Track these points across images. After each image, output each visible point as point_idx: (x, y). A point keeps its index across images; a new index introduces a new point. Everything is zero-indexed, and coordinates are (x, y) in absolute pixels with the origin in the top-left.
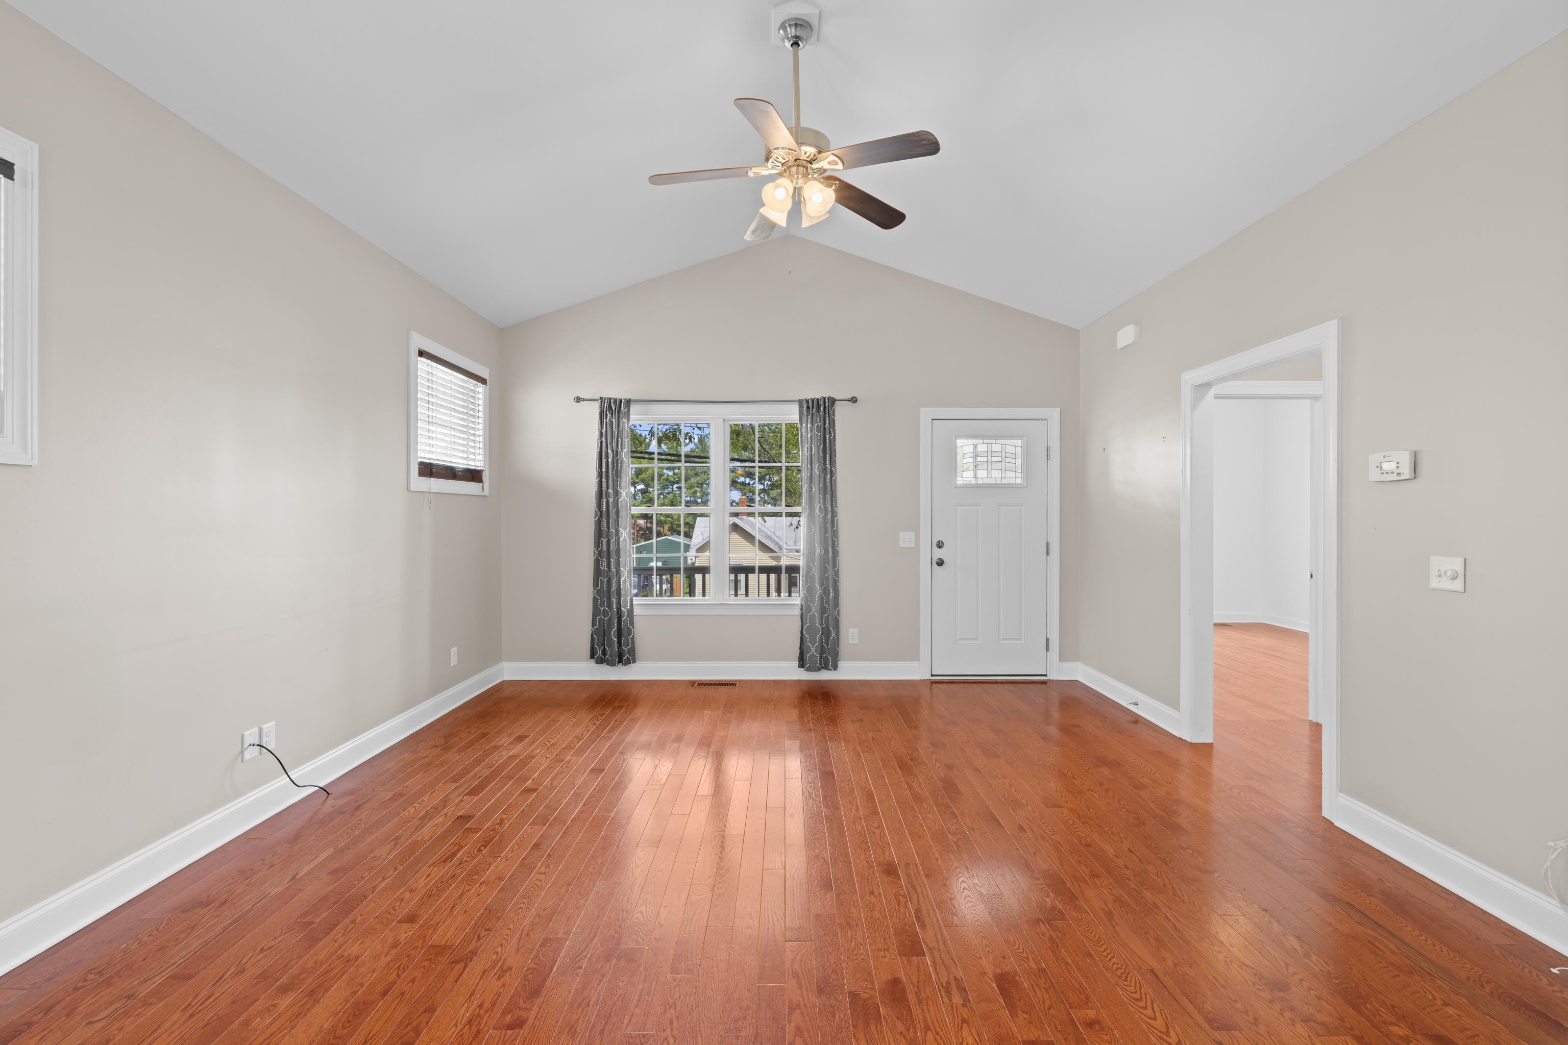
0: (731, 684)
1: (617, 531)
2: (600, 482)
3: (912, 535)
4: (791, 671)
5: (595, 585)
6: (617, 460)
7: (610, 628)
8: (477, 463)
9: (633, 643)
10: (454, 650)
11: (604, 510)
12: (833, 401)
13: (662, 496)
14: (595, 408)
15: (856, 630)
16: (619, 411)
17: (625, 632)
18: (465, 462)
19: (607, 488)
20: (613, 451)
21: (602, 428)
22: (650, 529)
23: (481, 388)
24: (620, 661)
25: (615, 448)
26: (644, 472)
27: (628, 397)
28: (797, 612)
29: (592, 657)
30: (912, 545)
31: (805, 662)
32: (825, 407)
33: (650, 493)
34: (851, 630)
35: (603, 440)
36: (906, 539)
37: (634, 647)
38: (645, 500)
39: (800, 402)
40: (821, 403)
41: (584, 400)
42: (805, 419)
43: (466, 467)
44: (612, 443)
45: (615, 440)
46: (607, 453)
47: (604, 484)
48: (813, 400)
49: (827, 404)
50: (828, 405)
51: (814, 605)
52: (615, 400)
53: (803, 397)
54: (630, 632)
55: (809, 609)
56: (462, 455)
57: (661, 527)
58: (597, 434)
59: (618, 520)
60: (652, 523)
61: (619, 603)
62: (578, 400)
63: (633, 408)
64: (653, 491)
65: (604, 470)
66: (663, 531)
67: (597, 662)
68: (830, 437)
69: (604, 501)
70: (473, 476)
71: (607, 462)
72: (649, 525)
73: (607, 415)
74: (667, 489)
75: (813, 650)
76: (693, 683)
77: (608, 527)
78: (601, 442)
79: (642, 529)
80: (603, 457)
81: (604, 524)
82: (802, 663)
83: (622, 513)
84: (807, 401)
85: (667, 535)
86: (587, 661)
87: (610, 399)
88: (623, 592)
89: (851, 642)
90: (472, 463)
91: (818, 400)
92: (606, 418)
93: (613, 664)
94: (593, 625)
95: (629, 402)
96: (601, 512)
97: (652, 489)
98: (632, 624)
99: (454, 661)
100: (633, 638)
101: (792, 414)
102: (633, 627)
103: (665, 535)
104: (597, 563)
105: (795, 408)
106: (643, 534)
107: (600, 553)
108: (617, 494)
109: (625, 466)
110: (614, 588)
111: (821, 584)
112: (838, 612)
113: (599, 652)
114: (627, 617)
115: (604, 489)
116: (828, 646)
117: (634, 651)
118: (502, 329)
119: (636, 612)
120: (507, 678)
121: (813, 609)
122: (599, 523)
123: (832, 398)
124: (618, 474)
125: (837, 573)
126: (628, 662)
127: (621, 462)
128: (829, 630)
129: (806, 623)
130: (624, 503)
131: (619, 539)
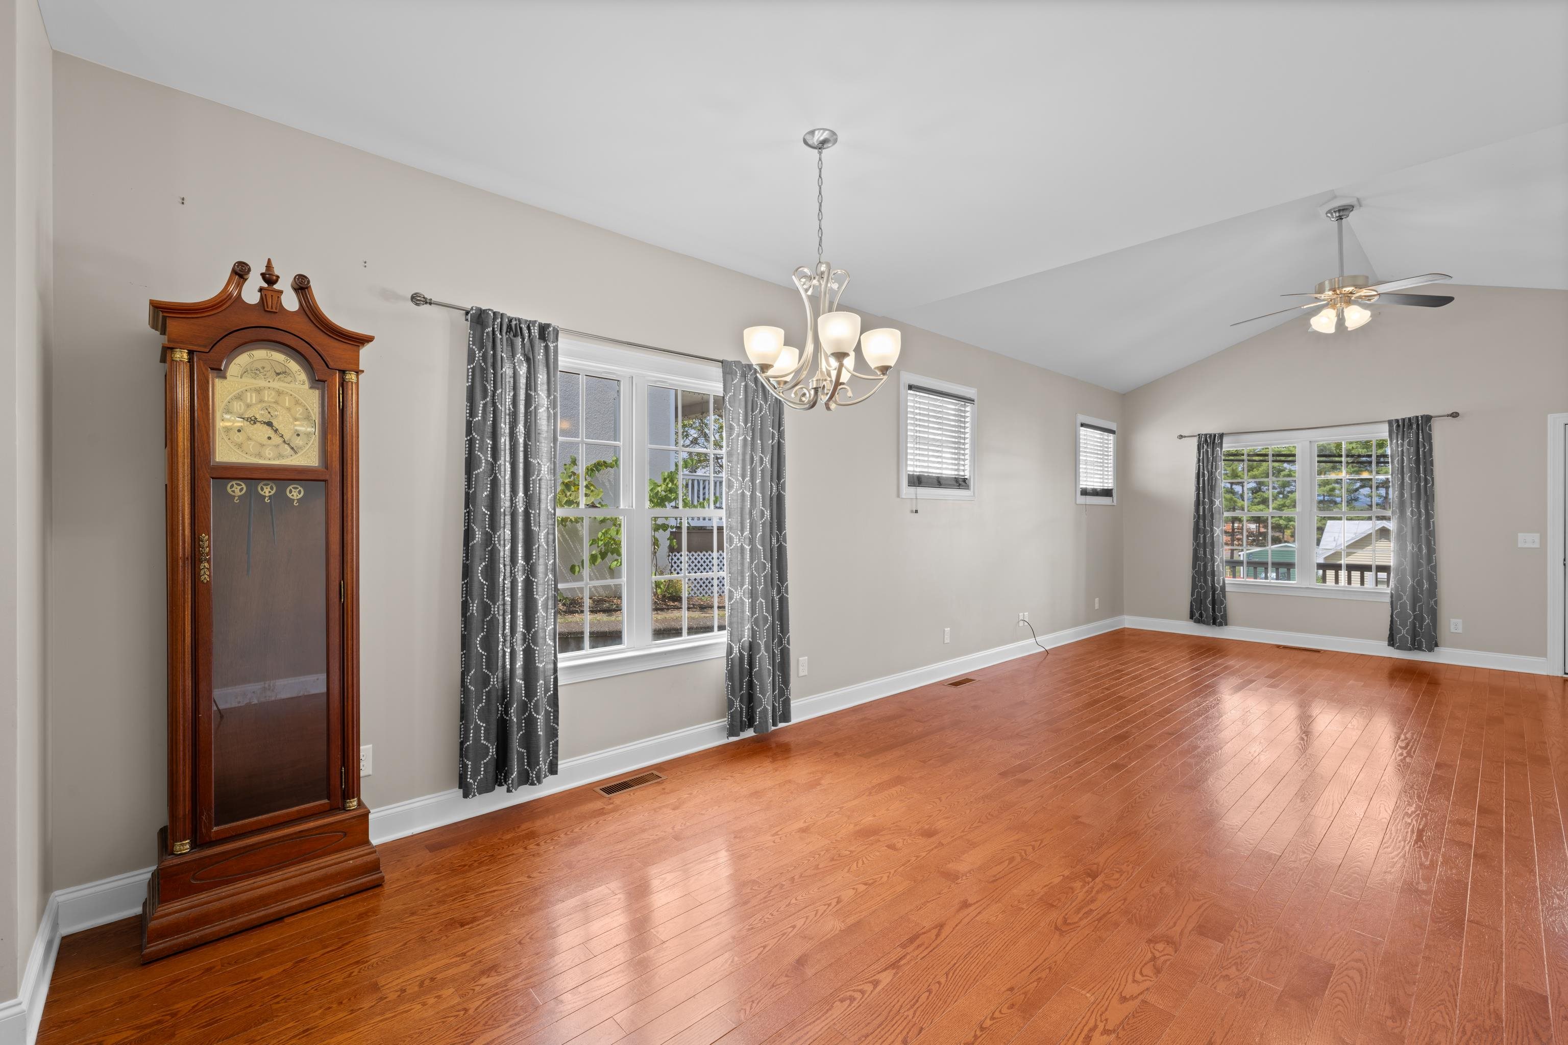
0: (1318, 651)
1: (1212, 530)
2: (1198, 495)
3: (1536, 537)
4: (1381, 649)
5: (1194, 567)
6: (1212, 478)
7: (1206, 598)
8: (1109, 484)
9: (1225, 610)
10: (1097, 600)
11: (1201, 514)
12: (1428, 419)
13: (1281, 496)
14: (1194, 442)
15: (1460, 621)
16: (1214, 443)
17: (1218, 602)
18: (1101, 485)
19: (1204, 498)
20: (1208, 472)
21: (1199, 456)
22: (1265, 535)
23: (1111, 437)
24: (1214, 623)
25: (1210, 469)
26: (1255, 468)
27: (1221, 432)
28: (1388, 600)
29: (1192, 617)
30: (1537, 545)
31: (1395, 641)
32: (1418, 425)
33: (1264, 492)
34: (1453, 621)
35: (1201, 464)
36: (1528, 540)
37: (1226, 614)
38: (1256, 500)
39: (1390, 423)
40: (1414, 421)
41: (1185, 437)
42: (1394, 436)
43: (1102, 488)
44: (1207, 466)
45: (1210, 464)
46: (1204, 474)
47: (1201, 496)
48: (1404, 420)
49: (1420, 422)
50: (1422, 423)
51: (1405, 594)
52: (1211, 435)
53: (1393, 418)
54: (1222, 603)
55: (1400, 597)
56: (1099, 480)
57: (1280, 531)
58: (1196, 460)
59: (1212, 521)
60: (1266, 527)
61: (1213, 581)
62: (1181, 437)
63: (1225, 439)
64: (1268, 489)
65: (1201, 486)
66: (1283, 537)
67: (1195, 622)
68: (1424, 449)
69: (1201, 508)
70: (1107, 493)
71: (1204, 480)
72: (1262, 530)
73: (1203, 446)
74: (1288, 487)
75: (1404, 632)
76: (1278, 646)
77: (1204, 526)
78: (1199, 466)
79: (1253, 534)
80: (1201, 477)
81: (1201, 524)
82: (1392, 642)
83: (1216, 516)
84: (1397, 421)
85: (1288, 542)
86: (1187, 620)
87: (1206, 435)
88: (1216, 573)
89: (1453, 630)
90: (1106, 485)
91: (1410, 419)
92: (1203, 449)
93: (1208, 624)
94: (1192, 595)
95: (1221, 436)
96: (1199, 515)
97: (1266, 488)
98: (1224, 596)
99: (1097, 607)
100: (1225, 607)
101: (1383, 432)
102: (1225, 599)
103: (1286, 542)
104: (1195, 552)
105: (1386, 427)
106: (1254, 540)
107: (1198, 545)
108: (1212, 503)
109: (1219, 482)
110: (1209, 569)
111: (1413, 577)
112: (1436, 602)
113: (1197, 615)
114: (1220, 591)
115: (1201, 499)
116: (1421, 630)
117: (1226, 617)
118: (1124, 395)
119: (1227, 589)
120: (1127, 626)
121: (1405, 598)
122: (1197, 524)
123: (1427, 415)
124: (1213, 488)
125: (1434, 568)
126: (1221, 625)
127: (1215, 479)
128: (1423, 617)
129: (1397, 609)
130: (1217, 509)
131: (1213, 534)
